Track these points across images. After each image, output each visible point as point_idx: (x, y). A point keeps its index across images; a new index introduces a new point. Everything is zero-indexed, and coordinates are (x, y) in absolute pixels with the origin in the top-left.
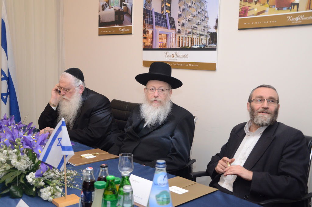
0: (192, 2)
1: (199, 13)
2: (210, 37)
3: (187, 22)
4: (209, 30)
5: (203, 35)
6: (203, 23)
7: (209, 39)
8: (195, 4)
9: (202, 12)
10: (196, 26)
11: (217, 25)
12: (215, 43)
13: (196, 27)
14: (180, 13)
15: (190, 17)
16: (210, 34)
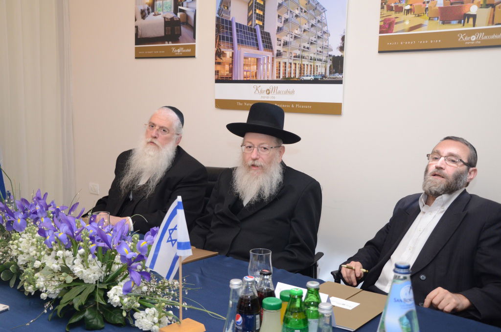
0: (301, 9)
1: (312, 26)
2: (331, 64)
3: (292, 40)
4: (330, 53)
5: (320, 60)
6: (319, 42)
7: (330, 67)
8: (305, 12)
9: (319, 25)
10: (307, 45)
11: (343, 44)
12: (341, 72)
13: (308, 48)
14: (281, 25)
15: (297, 32)
16: (331, 58)
